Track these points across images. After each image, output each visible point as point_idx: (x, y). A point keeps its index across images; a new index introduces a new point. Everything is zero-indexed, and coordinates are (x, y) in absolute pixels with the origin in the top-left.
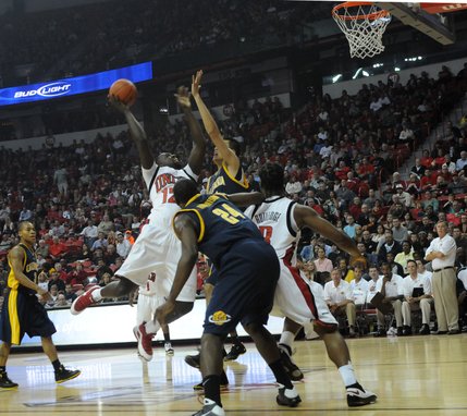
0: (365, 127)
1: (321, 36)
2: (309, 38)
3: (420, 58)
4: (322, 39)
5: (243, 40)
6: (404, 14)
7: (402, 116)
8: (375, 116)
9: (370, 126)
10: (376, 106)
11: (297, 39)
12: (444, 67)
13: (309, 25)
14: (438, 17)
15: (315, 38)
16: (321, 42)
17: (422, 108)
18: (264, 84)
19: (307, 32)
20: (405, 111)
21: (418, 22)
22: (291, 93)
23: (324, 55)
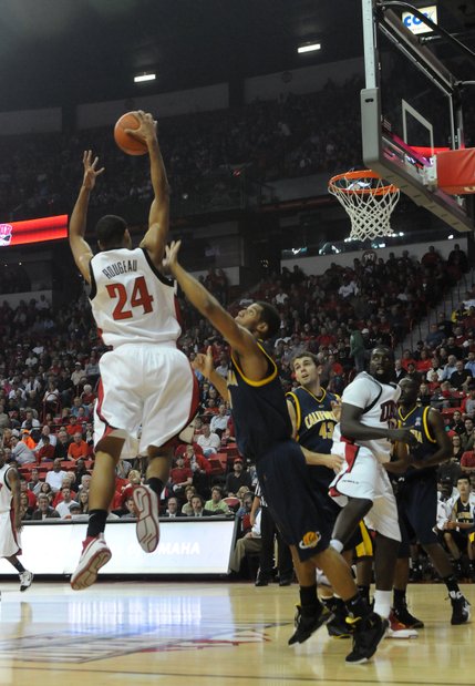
0: (332, 316)
1: (282, 199)
2: (269, 200)
3: (401, 234)
4: (284, 203)
5: (185, 197)
6: (419, 192)
7: (379, 305)
8: (345, 302)
9: (339, 315)
10: (345, 290)
11: (254, 200)
12: (432, 248)
13: (269, 184)
14: (455, 198)
15: (276, 202)
16: (282, 206)
17: (402, 297)
18: (208, 253)
19: (266, 192)
20: (382, 300)
21: (434, 204)
22: (241, 268)
23: (285, 223)
